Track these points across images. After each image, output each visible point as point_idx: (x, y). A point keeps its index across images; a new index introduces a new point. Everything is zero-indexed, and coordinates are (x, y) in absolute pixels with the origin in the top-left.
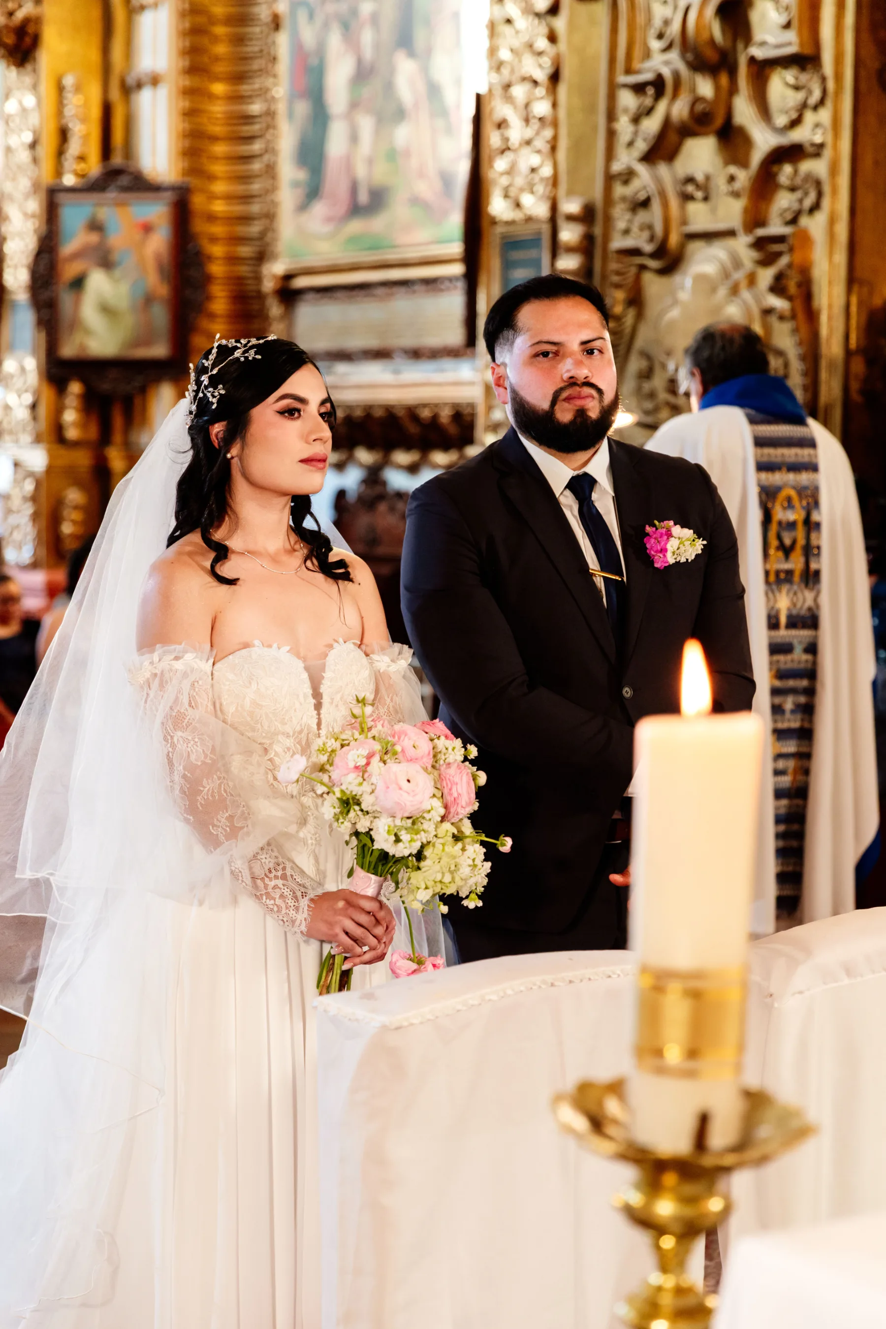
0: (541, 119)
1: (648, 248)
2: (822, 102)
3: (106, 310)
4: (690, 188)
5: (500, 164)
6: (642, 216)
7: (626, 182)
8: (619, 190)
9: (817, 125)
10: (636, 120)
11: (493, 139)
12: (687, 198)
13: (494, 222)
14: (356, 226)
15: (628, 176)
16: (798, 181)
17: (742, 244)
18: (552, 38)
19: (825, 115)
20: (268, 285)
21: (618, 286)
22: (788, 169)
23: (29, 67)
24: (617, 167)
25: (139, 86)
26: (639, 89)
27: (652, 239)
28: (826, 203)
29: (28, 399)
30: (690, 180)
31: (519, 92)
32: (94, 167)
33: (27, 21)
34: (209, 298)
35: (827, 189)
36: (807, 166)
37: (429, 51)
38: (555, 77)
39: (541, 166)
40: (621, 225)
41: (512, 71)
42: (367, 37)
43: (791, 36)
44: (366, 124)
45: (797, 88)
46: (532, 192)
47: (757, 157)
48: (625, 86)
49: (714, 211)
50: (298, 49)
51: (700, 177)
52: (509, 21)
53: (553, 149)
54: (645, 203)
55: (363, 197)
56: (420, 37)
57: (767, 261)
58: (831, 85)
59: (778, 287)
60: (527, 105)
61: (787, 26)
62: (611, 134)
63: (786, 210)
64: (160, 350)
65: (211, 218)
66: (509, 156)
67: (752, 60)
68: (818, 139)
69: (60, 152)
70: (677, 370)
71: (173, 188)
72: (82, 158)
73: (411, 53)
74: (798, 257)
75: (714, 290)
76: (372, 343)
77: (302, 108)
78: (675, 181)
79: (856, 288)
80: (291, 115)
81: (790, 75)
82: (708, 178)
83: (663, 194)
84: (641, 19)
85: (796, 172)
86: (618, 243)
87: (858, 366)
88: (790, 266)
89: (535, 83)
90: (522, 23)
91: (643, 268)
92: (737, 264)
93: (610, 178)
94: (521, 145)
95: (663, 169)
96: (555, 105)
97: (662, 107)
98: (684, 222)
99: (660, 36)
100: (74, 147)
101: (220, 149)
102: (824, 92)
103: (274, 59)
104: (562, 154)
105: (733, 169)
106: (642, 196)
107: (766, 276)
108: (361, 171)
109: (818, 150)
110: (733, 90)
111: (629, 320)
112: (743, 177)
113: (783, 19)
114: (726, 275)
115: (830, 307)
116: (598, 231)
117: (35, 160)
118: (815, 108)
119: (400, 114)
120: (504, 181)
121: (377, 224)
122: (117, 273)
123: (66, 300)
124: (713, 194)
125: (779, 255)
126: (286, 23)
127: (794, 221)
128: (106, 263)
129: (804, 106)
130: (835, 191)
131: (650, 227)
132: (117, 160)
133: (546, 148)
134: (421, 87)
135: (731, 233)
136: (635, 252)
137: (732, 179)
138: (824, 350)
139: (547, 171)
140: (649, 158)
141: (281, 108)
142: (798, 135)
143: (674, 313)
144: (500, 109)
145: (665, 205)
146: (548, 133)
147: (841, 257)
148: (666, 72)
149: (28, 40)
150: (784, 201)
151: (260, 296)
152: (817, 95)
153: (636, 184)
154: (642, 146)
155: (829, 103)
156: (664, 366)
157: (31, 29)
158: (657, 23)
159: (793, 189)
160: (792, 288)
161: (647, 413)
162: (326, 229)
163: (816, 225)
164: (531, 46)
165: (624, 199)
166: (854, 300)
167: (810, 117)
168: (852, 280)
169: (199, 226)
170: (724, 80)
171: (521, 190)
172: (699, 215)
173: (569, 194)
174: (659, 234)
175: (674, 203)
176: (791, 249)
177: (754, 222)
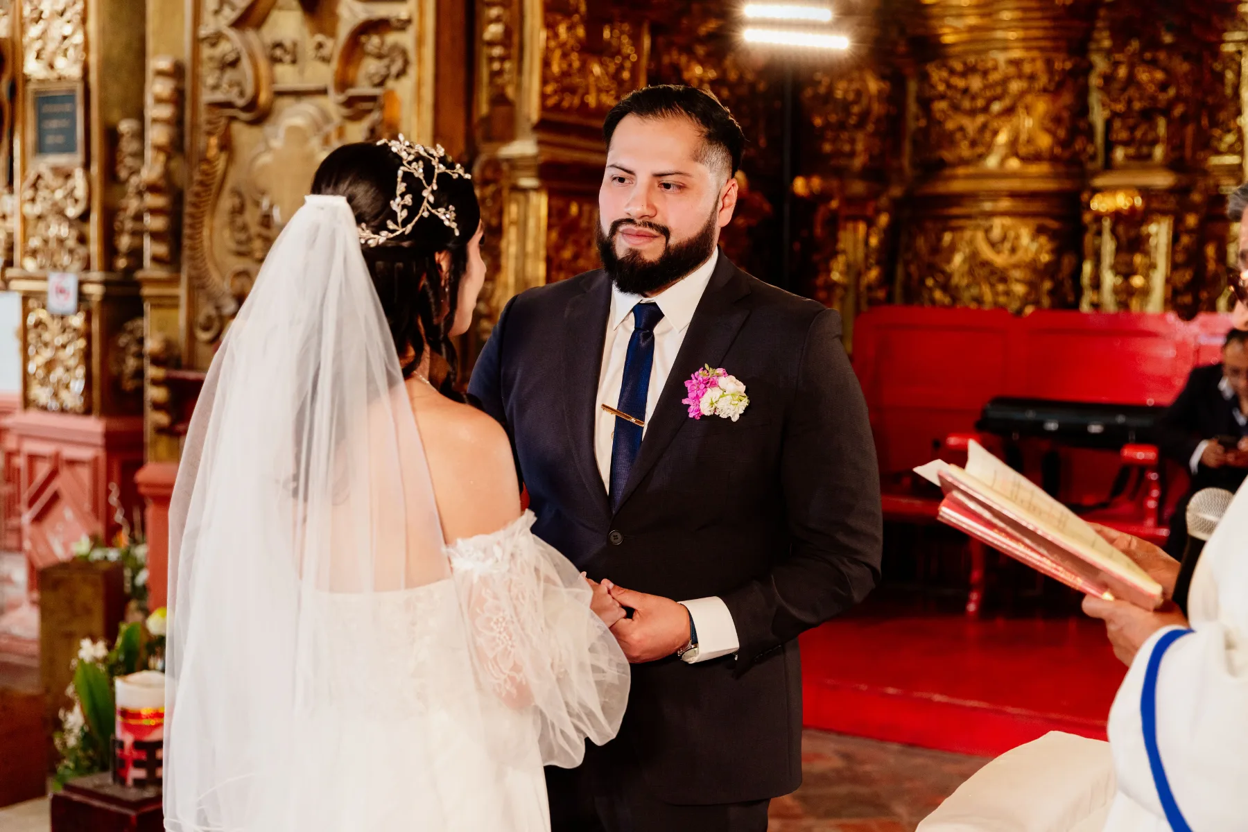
1: (241, 102)
4: (278, 52)
5: (34, 31)
6: (230, 74)
7: (214, 45)
8: (206, 51)
12: (275, 60)
13: (26, 80)
15: (216, 39)
16: (385, 50)
17: (332, 103)
21: (210, 134)
22: (374, 39)
24: (203, 32)
27: (242, 94)
28: (412, 71)
30: (278, 45)
35: (412, 56)
36: (392, 38)
39: (72, 35)
40: (210, 81)
46: (65, 55)
47: (344, 30)
49: (301, 72)
51: (288, 44)
53: (84, 21)
54: (234, 64)
57: (356, 117)
63: (374, 75)
66: (42, 24)
68: (403, 16)
70: (271, 206)
74: (386, 115)
75: (305, 140)
78: (264, 46)
82: (295, 44)
83: (252, 56)
85: (382, 42)
86: (207, 97)
88: (381, 122)
91: (233, 119)
92: (327, 119)
93: (197, 41)
94: (53, 16)
95: (251, 35)
98: (273, 81)
104: (91, 25)
105: (320, 38)
106: (231, 57)
107: (357, 130)
109: (403, 25)
111: (221, 164)
112: (335, 46)
114: (318, 128)
116: (188, 85)
120: (38, 45)
124: (299, 56)
125: (369, 111)
127: (381, 84)
130: (420, 60)
131: (239, 84)
135: (323, 92)
136: (229, 105)
137: (320, 46)
139: (78, 38)
140: (239, 25)
142: (385, 11)
143: (266, 159)
145: (255, 66)
146: (79, 6)
147: (427, 114)
150: (371, 66)
153: (224, 48)
154: (229, 14)
156: (257, 204)
159: (380, 57)
161: (239, 243)
163: (403, 89)
165: (211, 59)
171: (54, 53)
172: (287, 76)
173: (156, 53)
174: (249, 91)
175: (263, 65)
176: (382, 108)
177: (343, 84)
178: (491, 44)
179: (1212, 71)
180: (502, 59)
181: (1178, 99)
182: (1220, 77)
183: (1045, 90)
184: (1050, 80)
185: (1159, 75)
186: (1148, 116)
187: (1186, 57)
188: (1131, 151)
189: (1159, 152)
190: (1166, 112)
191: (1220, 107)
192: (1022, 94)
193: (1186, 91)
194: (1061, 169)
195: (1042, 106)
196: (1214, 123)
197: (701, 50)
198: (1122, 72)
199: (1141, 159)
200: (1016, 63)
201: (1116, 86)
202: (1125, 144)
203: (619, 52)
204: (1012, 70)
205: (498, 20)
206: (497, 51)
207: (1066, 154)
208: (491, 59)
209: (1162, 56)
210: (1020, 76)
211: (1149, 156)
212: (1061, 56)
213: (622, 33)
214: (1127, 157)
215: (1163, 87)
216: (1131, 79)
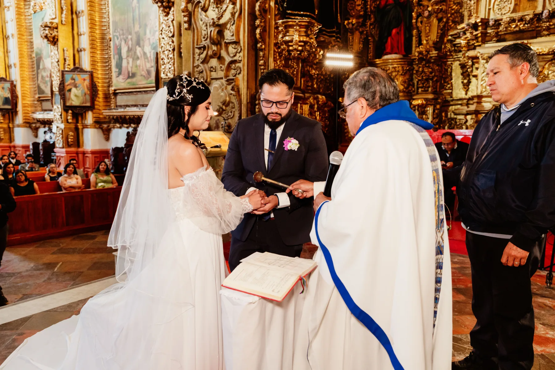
0: (171, 58)
2: (240, 52)
3: (76, 96)
4: (212, 69)
5: (163, 67)
6: (201, 75)
7: (197, 68)
8: (196, 69)
9: (240, 56)
10: (199, 55)
11: (161, 62)
12: (211, 71)
13: (162, 78)
14: (129, 80)
15: (198, 66)
16: (236, 68)
17: (224, 81)
18: (173, 42)
19: (241, 54)
20: (111, 92)
22: (234, 65)
23: (56, 46)
24: (195, 65)
25: (81, 51)
26: (200, 48)
28: (242, 72)
29: (60, 114)
30: (212, 67)
31: (166, 52)
32: (72, 67)
33: (55, 36)
34: (98, 94)
35: (242, 69)
36: (237, 65)
37: (144, 46)
38: (174, 50)
39: (171, 67)
41: (164, 48)
42: (130, 43)
43: (234, 37)
44: (131, 60)
45: (235, 49)
46: (169, 73)
47: (226, 63)
48: (196, 48)
49: (217, 74)
50: (115, 45)
51: (214, 67)
52: (163, 38)
53: (174, 64)
54: (202, 72)
55: (131, 75)
56: (141, 43)
57: (229, 84)
58: (243, 48)
59: (233, 89)
60: (168, 55)
61: (233, 35)
62: (194, 58)
63: (233, 74)
64: (88, 104)
65: (98, 78)
66: (164, 65)
67: (225, 42)
68: (240, 59)
69: (64, 64)
71: (89, 72)
72: (69, 65)
73: (140, 46)
74: (236, 83)
75: (218, 90)
76: (134, 103)
77: (117, 57)
78: (209, 68)
79: (248, 89)
80: (114, 58)
81: (233, 46)
82: (216, 67)
83: (206, 70)
84: (200, 34)
85: (235, 66)
87: (249, 105)
88: (235, 85)
89: (170, 51)
90: (166, 39)
92: (223, 85)
93: (194, 67)
94: (167, 63)
95: (206, 65)
96: (174, 55)
97: (205, 52)
98: (211, 76)
99: (204, 38)
100: (67, 63)
101: (99, 64)
102: (241, 49)
103: (110, 47)
104: (176, 65)
105: (221, 65)
107: (230, 87)
108: (130, 70)
109: (240, 61)
110: (221, 48)
112: (224, 67)
113: (232, 34)
114: (220, 87)
115: (244, 93)
117: (58, 65)
118: (239, 53)
119: (138, 58)
120: (164, 70)
121: (134, 80)
122: (78, 89)
123: (67, 94)
124: (217, 70)
125: (233, 82)
126: (112, 39)
128: (76, 86)
129: (237, 52)
130: (244, 70)
131: (203, 77)
132: (77, 65)
133: (172, 64)
134: (142, 53)
135: (222, 78)
137: (221, 67)
138: (243, 102)
139: (173, 68)
140: (202, 63)
141: (112, 56)
142: (235, 58)
144: (162, 56)
145: (206, 73)
146: (173, 61)
147: (246, 83)
148: (206, 45)
149: (56, 40)
150: (233, 72)
151: (109, 94)
152: (239, 50)
153: (200, 68)
154: (201, 60)
155: (242, 52)
157: (56, 37)
158: (203, 35)
159: (234, 69)
160: (236, 90)
162: (123, 81)
164: (168, 43)
165: (197, 71)
166: (248, 92)
167: (238, 54)
168: (248, 88)
169: (95, 80)
170: (219, 46)
171: (167, 72)
172: (214, 75)
173: (185, 70)
174: (205, 78)
175: (208, 72)
176: (235, 82)
177: (226, 76)
178: (261, 65)
179: (444, 68)
180: (264, 69)
181: (435, 76)
182: (447, 70)
183: (401, 75)
184: (403, 72)
185: (430, 70)
186: (427, 80)
187: (438, 65)
188: (423, 89)
189: (430, 89)
190: (432, 79)
191: (446, 78)
192: (396, 76)
193: (437, 74)
194: (406, 94)
195: (401, 79)
196: (445, 82)
197: (315, 67)
198: (421, 69)
199: (426, 91)
200: (394, 68)
201: (419, 73)
202: (421, 88)
203: (293, 67)
204: (393, 70)
205: (262, 60)
206: (262, 67)
207: (407, 91)
208: (261, 69)
209: (431, 65)
210: (395, 71)
211: (428, 90)
212: (407, 66)
213: (294, 62)
214: (422, 91)
215: (431, 73)
216: (423, 71)
